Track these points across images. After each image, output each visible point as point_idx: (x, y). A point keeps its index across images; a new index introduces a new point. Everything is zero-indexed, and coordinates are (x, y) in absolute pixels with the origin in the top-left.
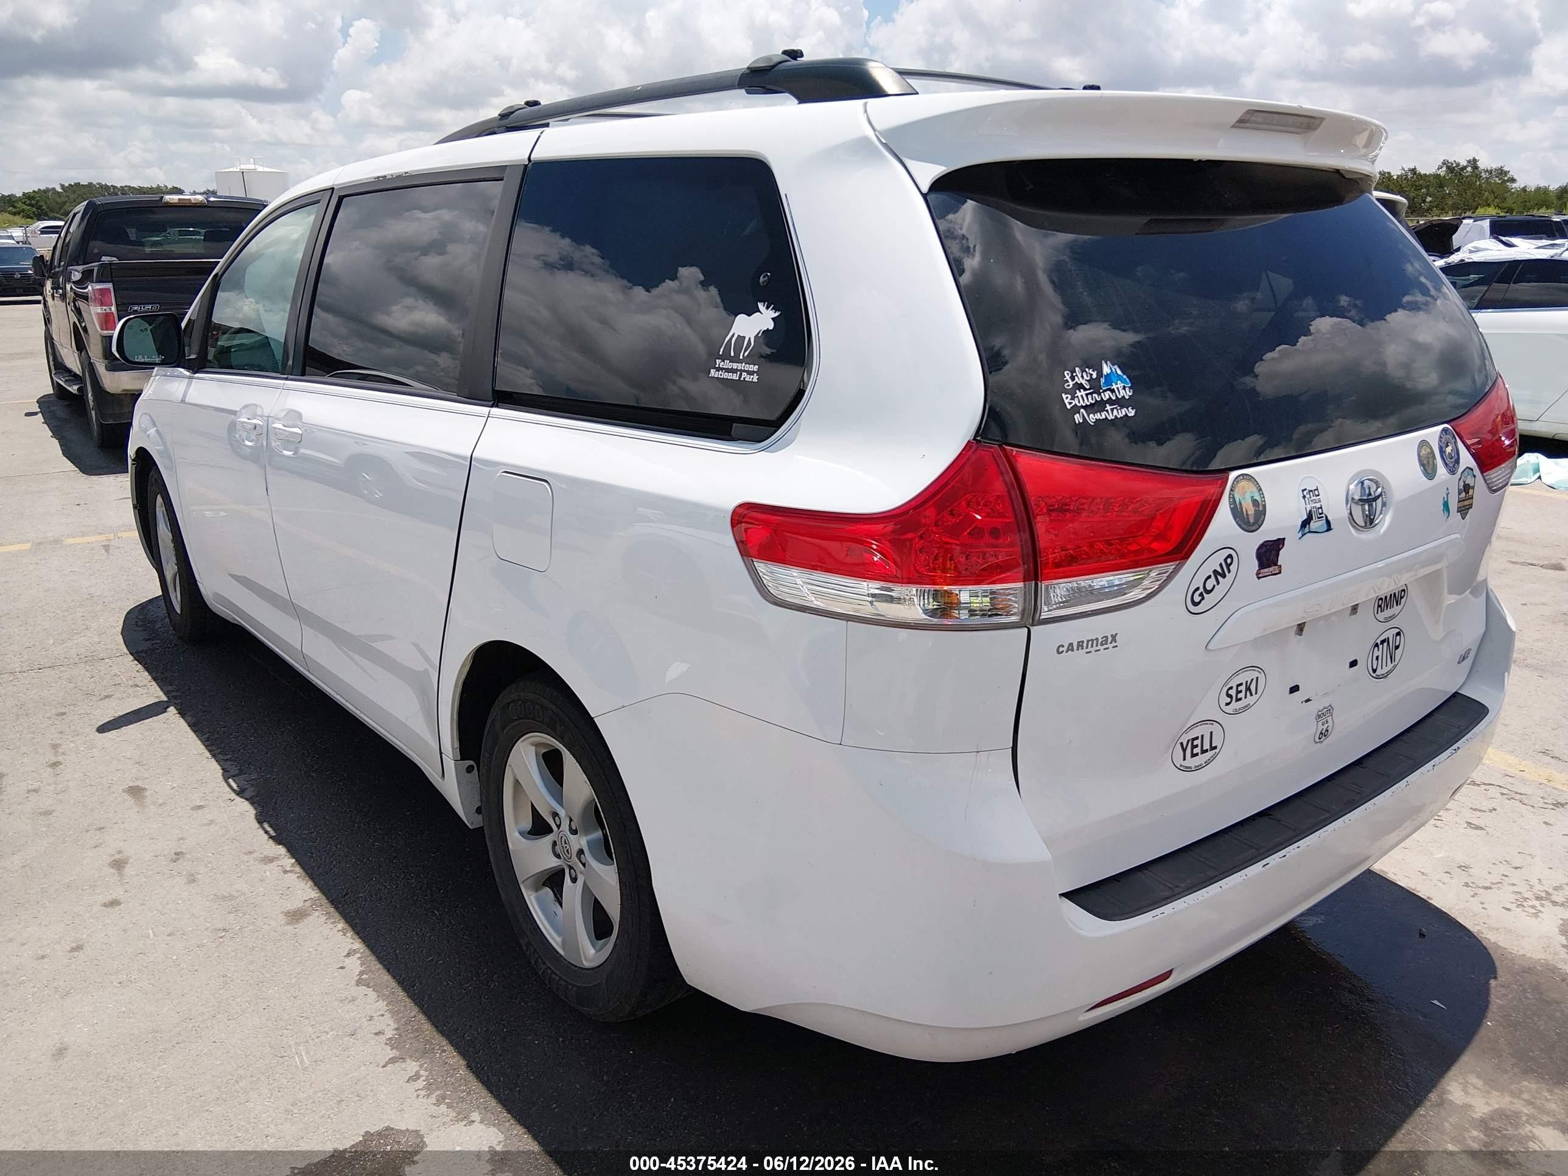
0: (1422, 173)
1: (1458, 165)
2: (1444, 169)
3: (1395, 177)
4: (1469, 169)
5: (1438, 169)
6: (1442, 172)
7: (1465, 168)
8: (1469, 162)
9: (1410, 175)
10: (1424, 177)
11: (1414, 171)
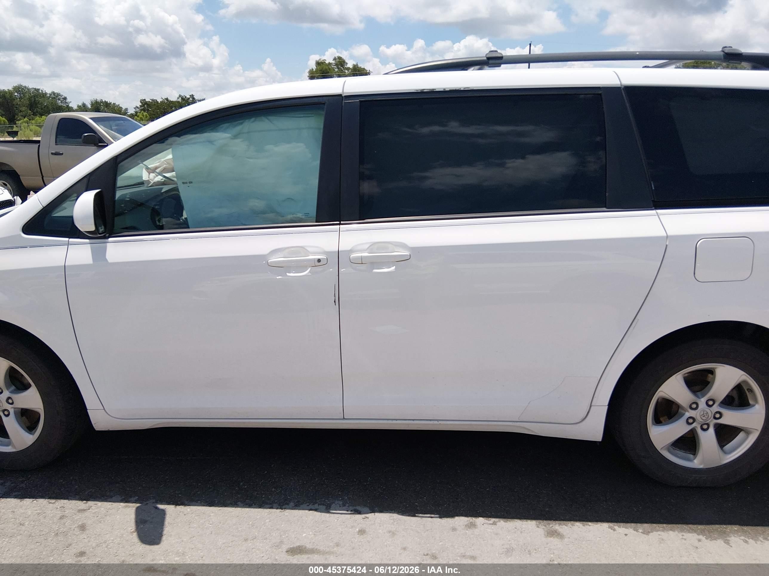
0: (171, 100)
1: (186, 97)
2: (180, 99)
3: (159, 102)
4: (191, 99)
5: (178, 99)
6: (180, 100)
7: (189, 99)
8: (190, 96)
9: (166, 101)
10: (172, 102)
11: (167, 99)
